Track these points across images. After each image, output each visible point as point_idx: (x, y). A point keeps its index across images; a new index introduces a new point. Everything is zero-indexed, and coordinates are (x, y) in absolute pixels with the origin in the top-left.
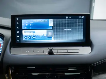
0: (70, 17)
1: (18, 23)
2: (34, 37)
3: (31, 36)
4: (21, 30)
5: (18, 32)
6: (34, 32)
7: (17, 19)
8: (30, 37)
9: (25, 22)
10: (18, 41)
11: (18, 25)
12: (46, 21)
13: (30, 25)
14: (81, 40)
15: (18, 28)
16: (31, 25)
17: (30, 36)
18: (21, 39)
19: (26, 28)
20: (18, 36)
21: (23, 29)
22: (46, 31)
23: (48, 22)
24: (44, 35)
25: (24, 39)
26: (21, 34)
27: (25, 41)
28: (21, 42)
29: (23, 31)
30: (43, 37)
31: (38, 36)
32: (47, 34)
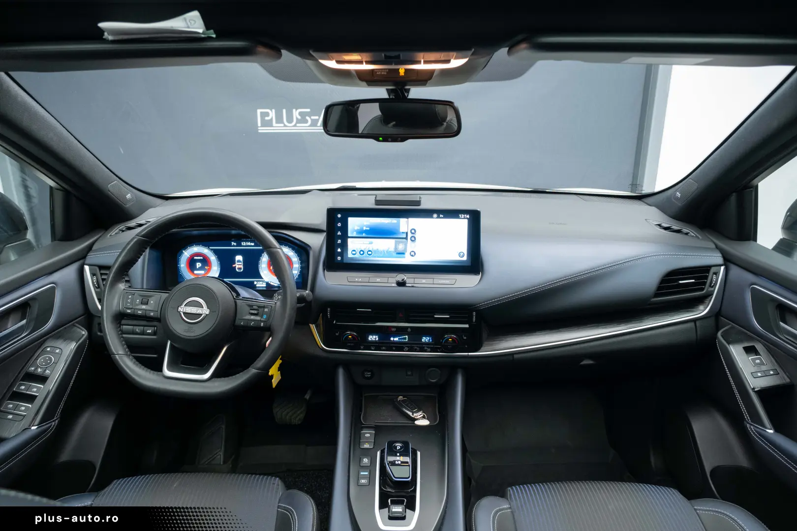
0: (441, 216)
1: (339, 225)
2: (370, 253)
3: (365, 249)
4: (345, 237)
5: (339, 241)
6: (371, 243)
7: (339, 216)
8: (362, 253)
9: (355, 223)
10: (339, 258)
11: (340, 229)
12: (393, 221)
13: (363, 228)
14: (463, 261)
15: (339, 233)
16: (365, 228)
17: (362, 251)
18: (345, 255)
19: (355, 235)
20: (339, 250)
21: (349, 235)
22: (393, 241)
23: (399, 223)
24: (390, 250)
25: (350, 255)
26: (344, 246)
27: (352, 259)
28: (345, 261)
29: (349, 240)
30: (388, 254)
31: (377, 251)
32: (396, 248)
